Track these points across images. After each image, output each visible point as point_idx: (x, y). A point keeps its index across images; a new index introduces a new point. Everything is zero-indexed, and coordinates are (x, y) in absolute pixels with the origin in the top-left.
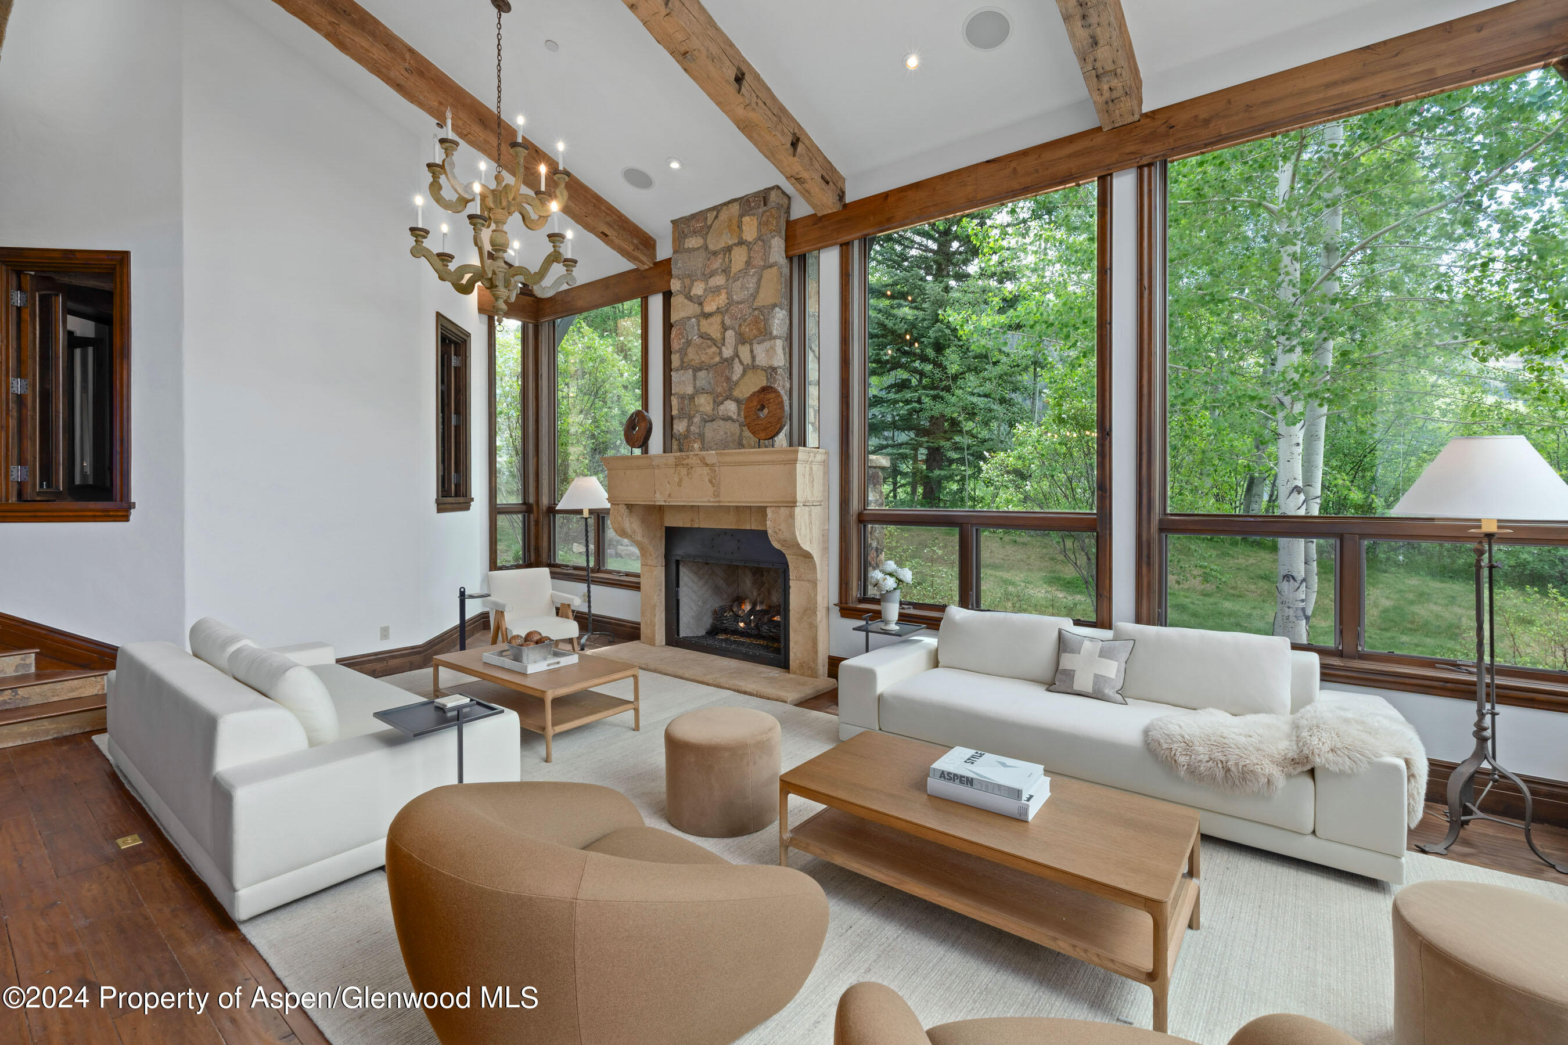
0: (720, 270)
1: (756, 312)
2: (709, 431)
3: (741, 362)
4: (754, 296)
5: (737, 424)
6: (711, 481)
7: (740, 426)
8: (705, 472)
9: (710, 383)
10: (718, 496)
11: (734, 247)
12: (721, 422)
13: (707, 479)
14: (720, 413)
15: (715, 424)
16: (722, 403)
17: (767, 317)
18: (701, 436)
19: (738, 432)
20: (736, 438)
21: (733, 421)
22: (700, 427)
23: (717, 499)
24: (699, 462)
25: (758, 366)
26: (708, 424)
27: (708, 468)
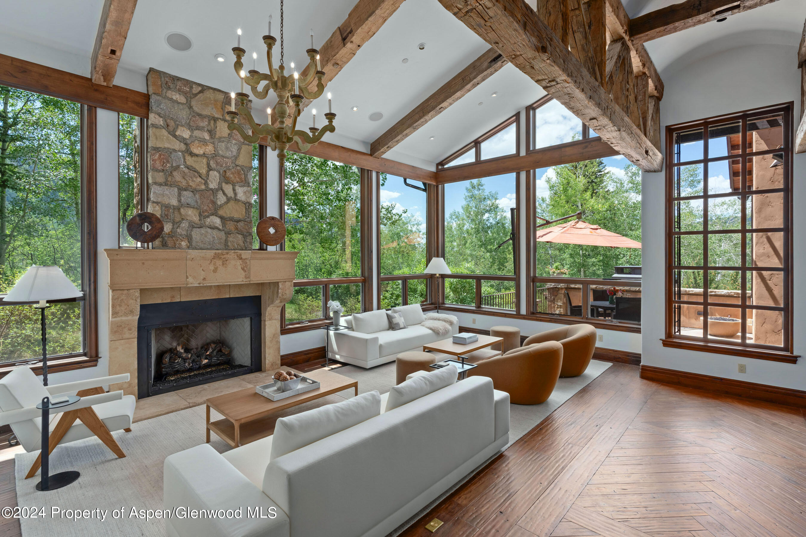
0: (206, 129)
1: (239, 168)
2: (196, 234)
3: (224, 194)
4: (236, 157)
5: (223, 233)
6: (243, 269)
7: (225, 233)
8: (238, 263)
9: (197, 202)
10: (249, 277)
11: (220, 120)
12: (209, 230)
13: (240, 268)
14: (207, 223)
15: (203, 231)
16: (208, 217)
17: (246, 173)
18: (189, 238)
19: (224, 237)
20: (223, 241)
21: (219, 230)
22: (187, 230)
23: (249, 280)
24: (236, 257)
25: (239, 200)
26: (195, 229)
27: (240, 261)
